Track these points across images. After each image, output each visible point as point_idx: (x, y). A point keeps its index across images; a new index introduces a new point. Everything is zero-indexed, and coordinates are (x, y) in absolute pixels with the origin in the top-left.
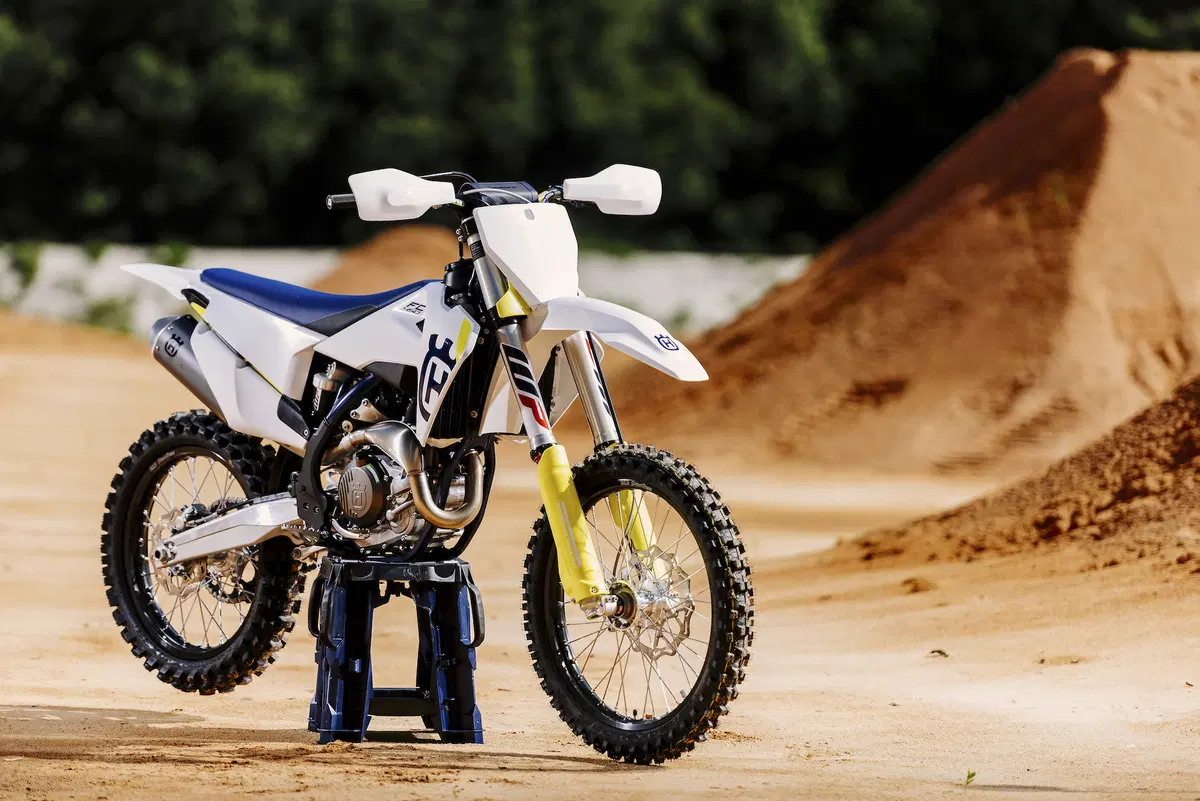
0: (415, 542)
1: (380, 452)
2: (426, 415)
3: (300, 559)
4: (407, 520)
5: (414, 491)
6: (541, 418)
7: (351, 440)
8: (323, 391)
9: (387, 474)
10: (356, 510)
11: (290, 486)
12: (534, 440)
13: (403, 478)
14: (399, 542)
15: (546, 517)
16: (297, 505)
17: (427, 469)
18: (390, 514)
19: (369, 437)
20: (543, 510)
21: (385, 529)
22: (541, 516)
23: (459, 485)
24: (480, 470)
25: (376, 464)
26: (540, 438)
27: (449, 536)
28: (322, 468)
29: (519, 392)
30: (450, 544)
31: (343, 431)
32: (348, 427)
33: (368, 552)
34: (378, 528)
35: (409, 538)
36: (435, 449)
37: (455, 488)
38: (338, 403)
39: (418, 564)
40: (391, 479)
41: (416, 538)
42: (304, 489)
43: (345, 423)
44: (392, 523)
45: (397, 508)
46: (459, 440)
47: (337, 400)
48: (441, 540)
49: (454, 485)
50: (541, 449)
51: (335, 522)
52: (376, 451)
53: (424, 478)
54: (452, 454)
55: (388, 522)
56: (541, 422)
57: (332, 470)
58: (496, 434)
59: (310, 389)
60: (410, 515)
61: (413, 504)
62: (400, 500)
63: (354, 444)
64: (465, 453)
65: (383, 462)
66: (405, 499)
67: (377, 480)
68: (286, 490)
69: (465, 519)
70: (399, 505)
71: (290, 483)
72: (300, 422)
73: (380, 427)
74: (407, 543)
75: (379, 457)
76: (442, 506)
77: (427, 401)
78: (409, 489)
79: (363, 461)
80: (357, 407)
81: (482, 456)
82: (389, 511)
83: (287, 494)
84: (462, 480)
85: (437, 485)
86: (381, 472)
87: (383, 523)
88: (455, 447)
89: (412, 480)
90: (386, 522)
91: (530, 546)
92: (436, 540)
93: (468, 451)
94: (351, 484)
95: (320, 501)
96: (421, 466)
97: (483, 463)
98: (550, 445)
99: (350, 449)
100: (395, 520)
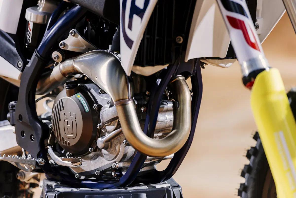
0: (127, 168)
1: (89, 81)
2: (129, 43)
3: (25, 180)
4: (117, 148)
5: (122, 120)
6: (253, 40)
7: (60, 70)
8: (35, 24)
9: (97, 103)
10: (68, 138)
11: (8, 115)
12: (245, 65)
13: (111, 106)
14: (111, 169)
15: (261, 145)
16: (16, 132)
17: (135, 96)
18: (100, 142)
19: (77, 67)
20: (256, 137)
21: (97, 156)
22: (254, 143)
23: (167, 111)
24: (187, 96)
25: (85, 92)
26: (252, 61)
27: (160, 159)
28: (37, 97)
29: (226, 13)
30: (161, 167)
31: (54, 62)
32: (58, 57)
33: (83, 178)
34: (91, 155)
35: (121, 165)
36: (142, 77)
37: (164, 114)
38: (48, 34)
39: (131, 189)
40: (100, 107)
41: (127, 165)
42: (20, 117)
43: (55, 54)
44: (104, 151)
45: (108, 136)
46: (166, 67)
47: (46, 31)
48: (152, 164)
49: (162, 112)
50: (255, 73)
51: (50, 150)
52: (85, 80)
53: (131, 106)
54: (159, 81)
55: (100, 150)
56: (253, 46)
57: (48, 98)
58: (202, 58)
59: (23, 22)
60: (120, 143)
61: (121, 132)
62: (109, 128)
63: (64, 74)
64: (172, 79)
65: (92, 91)
66: (114, 127)
67: (87, 109)
68: (5, 118)
69: (174, 146)
70: (109, 133)
71: (8, 112)
72: (15, 55)
73: (87, 57)
74: (119, 170)
75: (88, 86)
76: (150, 134)
77: (130, 27)
78: (117, 118)
79: (73, 90)
80: (65, 38)
81: (189, 81)
82: (100, 139)
83: (7, 122)
84: (170, 105)
85: (145, 112)
86: (91, 101)
87: (95, 151)
88: (161, 74)
89: (119, 109)
90: (96, 149)
91: (243, 175)
92: (147, 165)
93: (175, 77)
94: (62, 113)
95: (36, 129)
96: (129, 93)
97: (191, 88)
98: (263, 70)
99: (61, 79)
100: (106, 148)
